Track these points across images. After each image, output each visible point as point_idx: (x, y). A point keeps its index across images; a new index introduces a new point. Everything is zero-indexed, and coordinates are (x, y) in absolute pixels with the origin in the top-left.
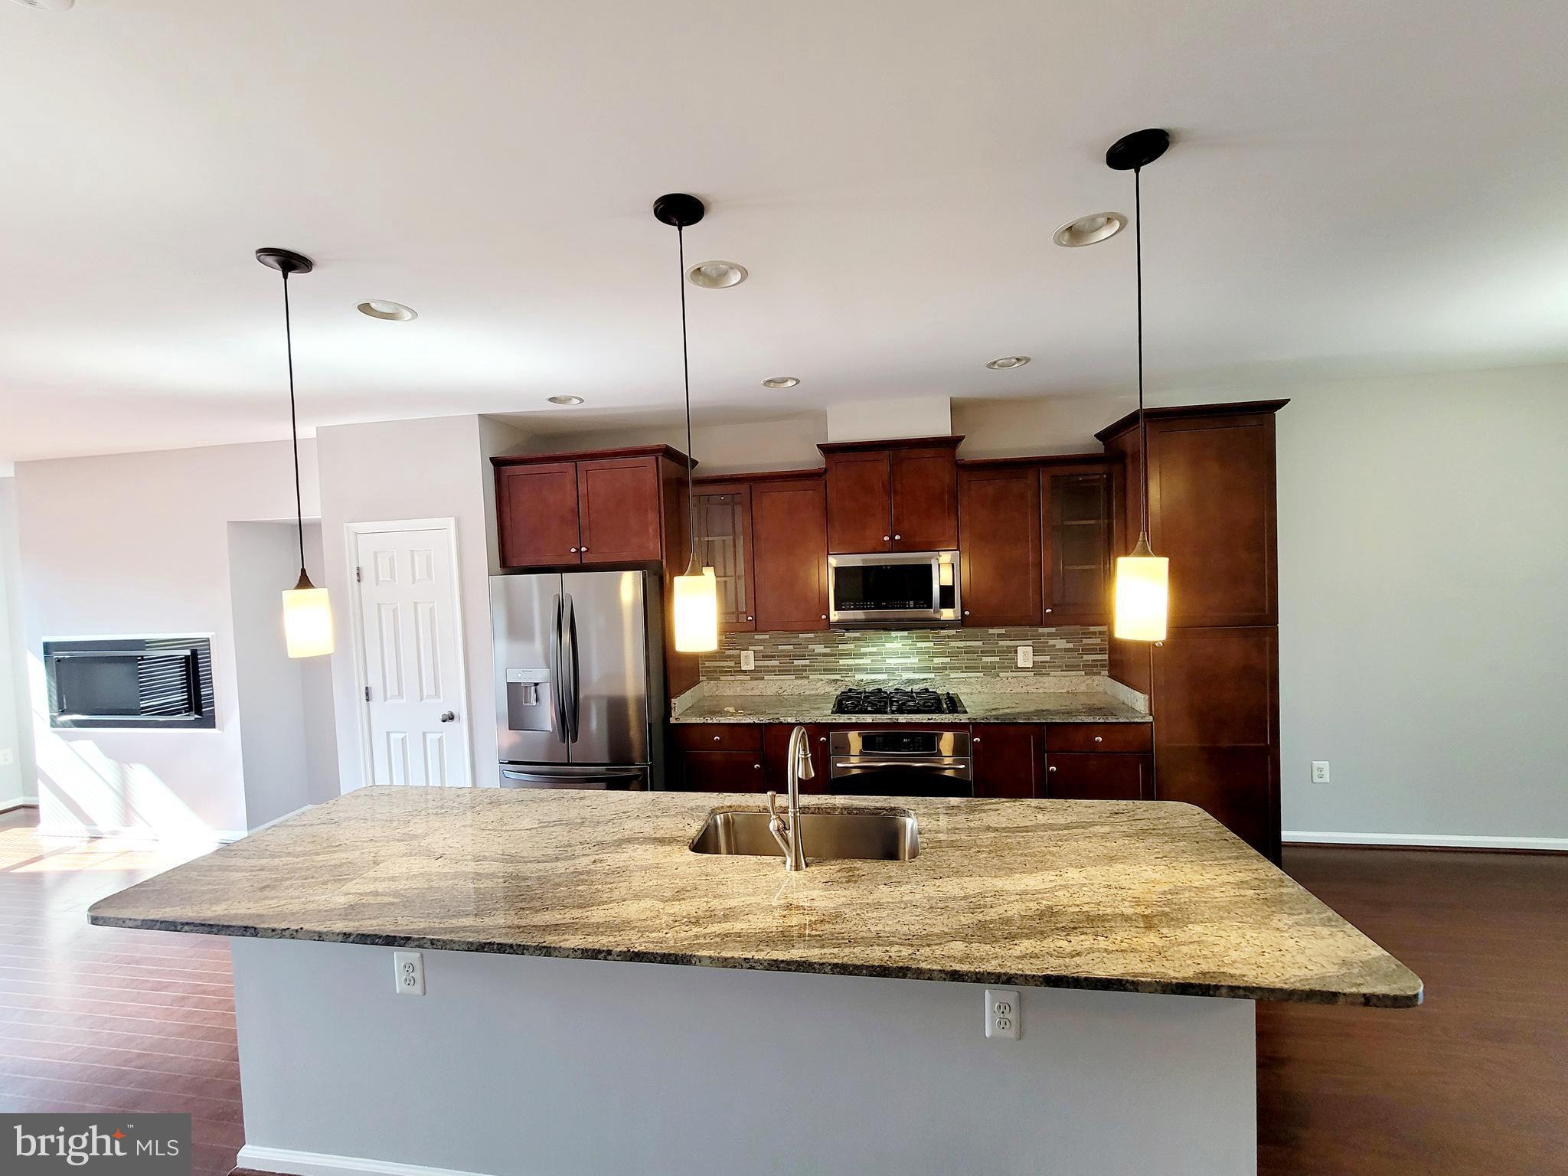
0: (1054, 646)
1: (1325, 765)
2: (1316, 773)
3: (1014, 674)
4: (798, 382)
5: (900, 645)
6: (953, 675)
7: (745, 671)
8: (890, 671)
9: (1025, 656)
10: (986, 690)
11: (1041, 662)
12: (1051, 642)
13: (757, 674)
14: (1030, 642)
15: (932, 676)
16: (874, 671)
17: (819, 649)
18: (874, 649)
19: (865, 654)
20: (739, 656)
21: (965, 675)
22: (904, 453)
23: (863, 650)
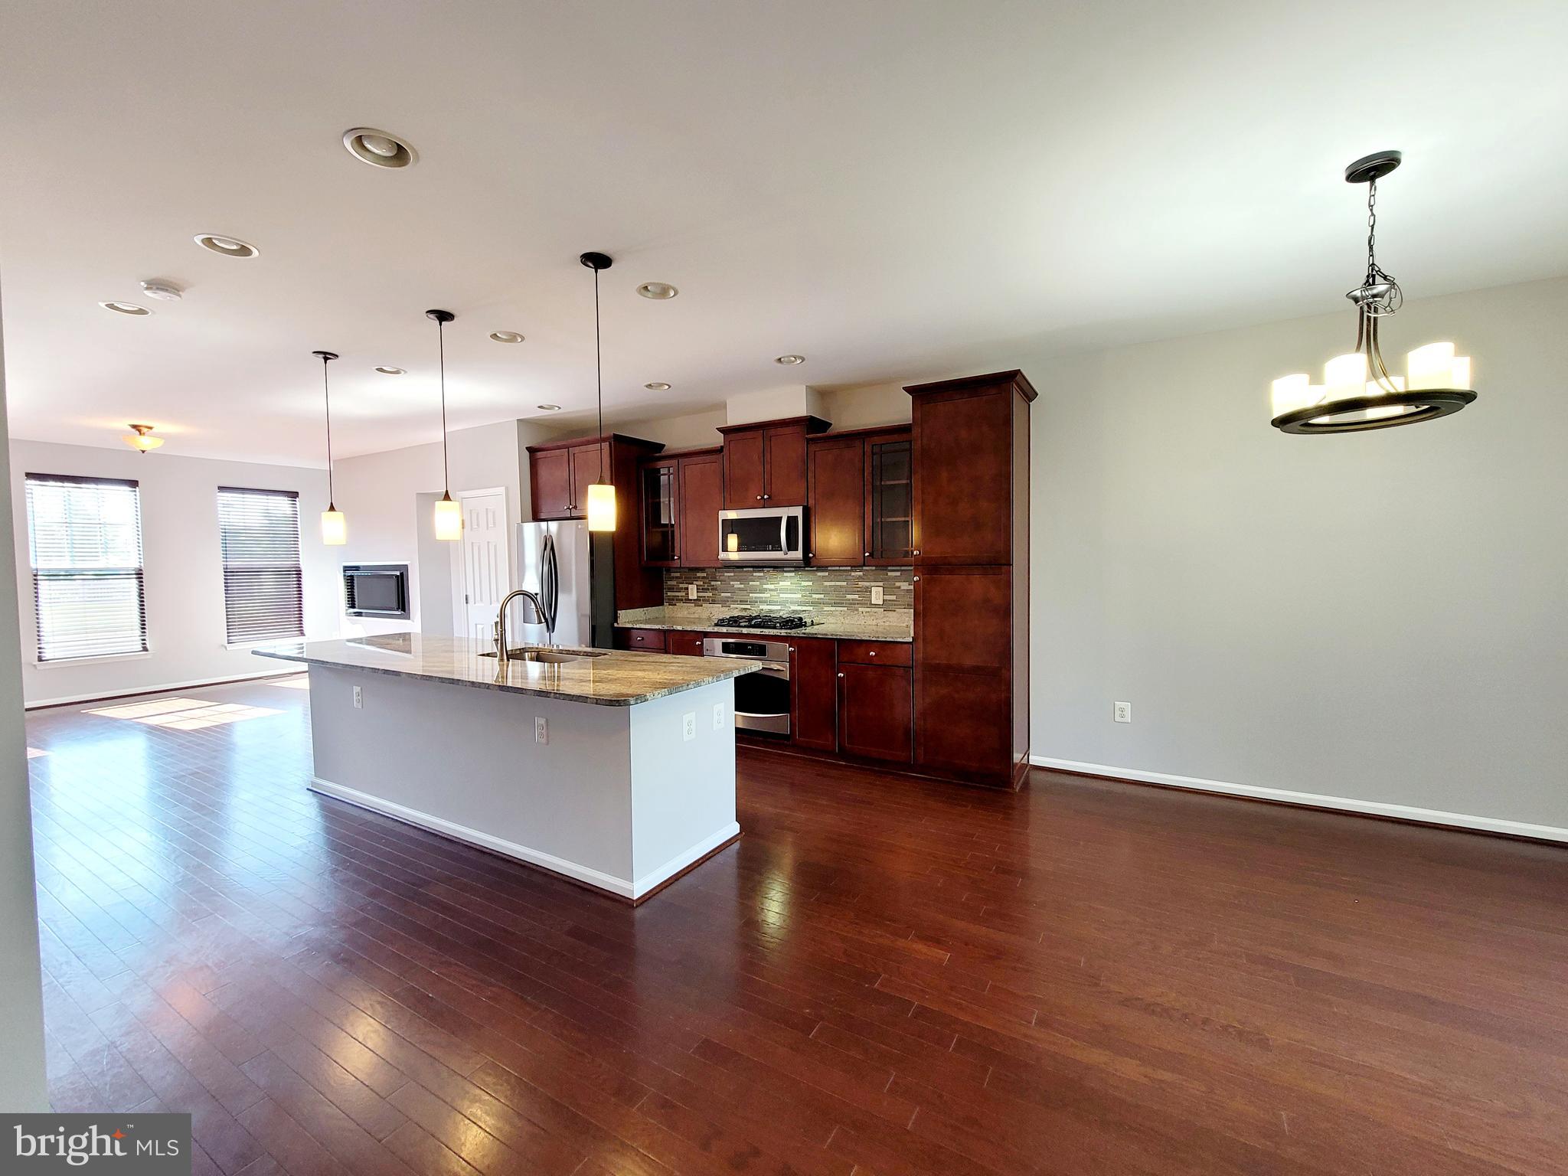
0: (899, 587)
1: (1127, 706)
2: (1118, 713)
3: (869, 609)
4: (670, 387)
5: (789, 583)
6: (826, 609)
7: (691, 600)
8: (783, 603)
9: (877, 595)
10: (847, 622)
11: (890, 601)
12: (898, 584)
13: (697, 602)
14: (881, 584)
15: (811, 608)
16: (771, 603)
17: (737, 585)
18: (772, 587)
19: (766, 590)
20: (687, 589)
21: (833, 609)
22: (772, 432)
23: (765, 586)
